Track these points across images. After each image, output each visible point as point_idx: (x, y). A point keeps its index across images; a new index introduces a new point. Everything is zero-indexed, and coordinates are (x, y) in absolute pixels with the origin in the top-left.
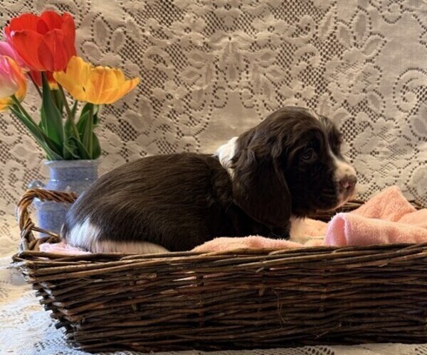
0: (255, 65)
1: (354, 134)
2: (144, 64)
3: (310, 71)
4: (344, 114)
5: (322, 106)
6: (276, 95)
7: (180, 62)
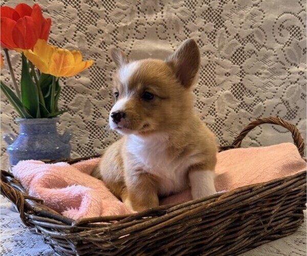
0: (168, 6)
1: (244, 59)
2: (81, 8)
3: (211, 11)
4: (236, 44)
5: (220, 38)
6: (184, 29)
7: (110, 5)
